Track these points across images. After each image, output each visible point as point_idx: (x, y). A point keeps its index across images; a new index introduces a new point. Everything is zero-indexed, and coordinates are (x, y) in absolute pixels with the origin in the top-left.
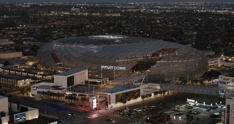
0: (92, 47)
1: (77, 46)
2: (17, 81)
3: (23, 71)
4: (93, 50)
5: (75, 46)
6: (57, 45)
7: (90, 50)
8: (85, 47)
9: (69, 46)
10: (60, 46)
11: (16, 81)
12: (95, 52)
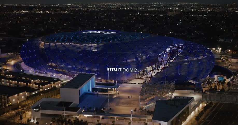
0: (90, 45)
1: (71, 44)
2: (8, 98)
3: (11, 77)
4: (92, 48)
5: (69, 44)
6: (45, 43)
7: (89, 49)
8: (82, 45)
9: (61, 44)
10: (49, 44)
11: (6, 97)
12: (96, 50)
